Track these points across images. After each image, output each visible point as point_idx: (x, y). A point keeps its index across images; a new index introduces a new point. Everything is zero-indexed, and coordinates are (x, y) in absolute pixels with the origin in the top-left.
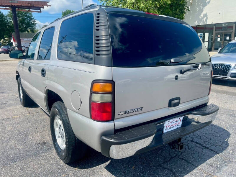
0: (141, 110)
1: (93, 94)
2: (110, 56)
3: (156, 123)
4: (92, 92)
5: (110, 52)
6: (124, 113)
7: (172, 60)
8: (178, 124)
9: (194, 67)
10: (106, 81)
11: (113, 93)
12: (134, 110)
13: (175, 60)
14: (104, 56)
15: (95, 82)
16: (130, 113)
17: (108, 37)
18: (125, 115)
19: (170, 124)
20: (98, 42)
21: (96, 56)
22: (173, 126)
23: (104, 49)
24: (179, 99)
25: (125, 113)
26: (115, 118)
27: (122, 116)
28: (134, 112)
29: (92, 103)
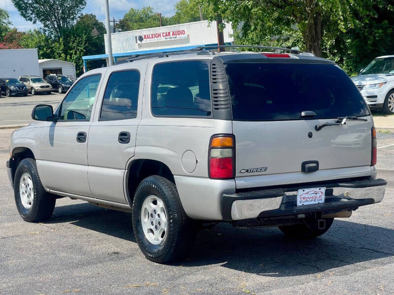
0: (265, 170)
1: (212, 150)
2: (230, 109)
3: (285, 189)
4: (211, 148)
5: (229, 106)
6: (245, 171)
7: (303, 114)
8: (318, 197)
9: (336, 122)
10: (226, 135)
11: (233, 148)
12: (257, 169)
13: (306, 113)
14: (223, 110)
15: (214, 136)
16: (253, 172)
17: (227, 90)
18: (247, 174)
19: (307, 196)
20: (216, 96)
21: (214, 110)
22: (311, 199)
23: (223, 103)
24: (317, 163)
25: (247, 171)
26: (236, 176)
27: (243, 175)
28: (257, 171)
29: (210, 160)
